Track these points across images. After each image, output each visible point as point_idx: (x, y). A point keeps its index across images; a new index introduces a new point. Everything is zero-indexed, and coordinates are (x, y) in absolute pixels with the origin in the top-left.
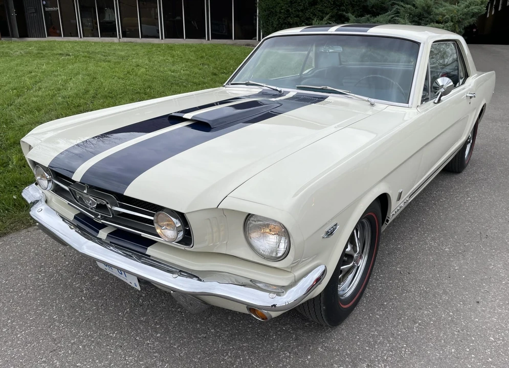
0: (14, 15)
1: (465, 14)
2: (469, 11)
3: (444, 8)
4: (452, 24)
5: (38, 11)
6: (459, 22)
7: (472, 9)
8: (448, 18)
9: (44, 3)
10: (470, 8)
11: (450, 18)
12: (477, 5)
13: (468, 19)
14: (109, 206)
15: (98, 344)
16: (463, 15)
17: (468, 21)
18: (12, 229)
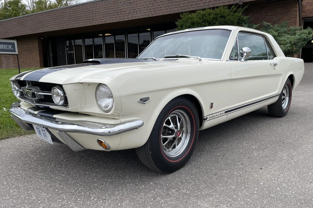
0: (51, 55)
1: (299, 39)
2: (301, 37)
3: (285, 37)
4: (290, 45)
5: (63, 53)
6: (295, 44)
7: (303, 36)
8: (287, 42)
9: (67, 49)
10: (301, 36)
11: (289, 42)
12: (306, 34)
13: (300, 42)
14: (35, 93)
15: (30, 177)
16: (297, 40)
17: (301, 43)
18: (11, 136)
